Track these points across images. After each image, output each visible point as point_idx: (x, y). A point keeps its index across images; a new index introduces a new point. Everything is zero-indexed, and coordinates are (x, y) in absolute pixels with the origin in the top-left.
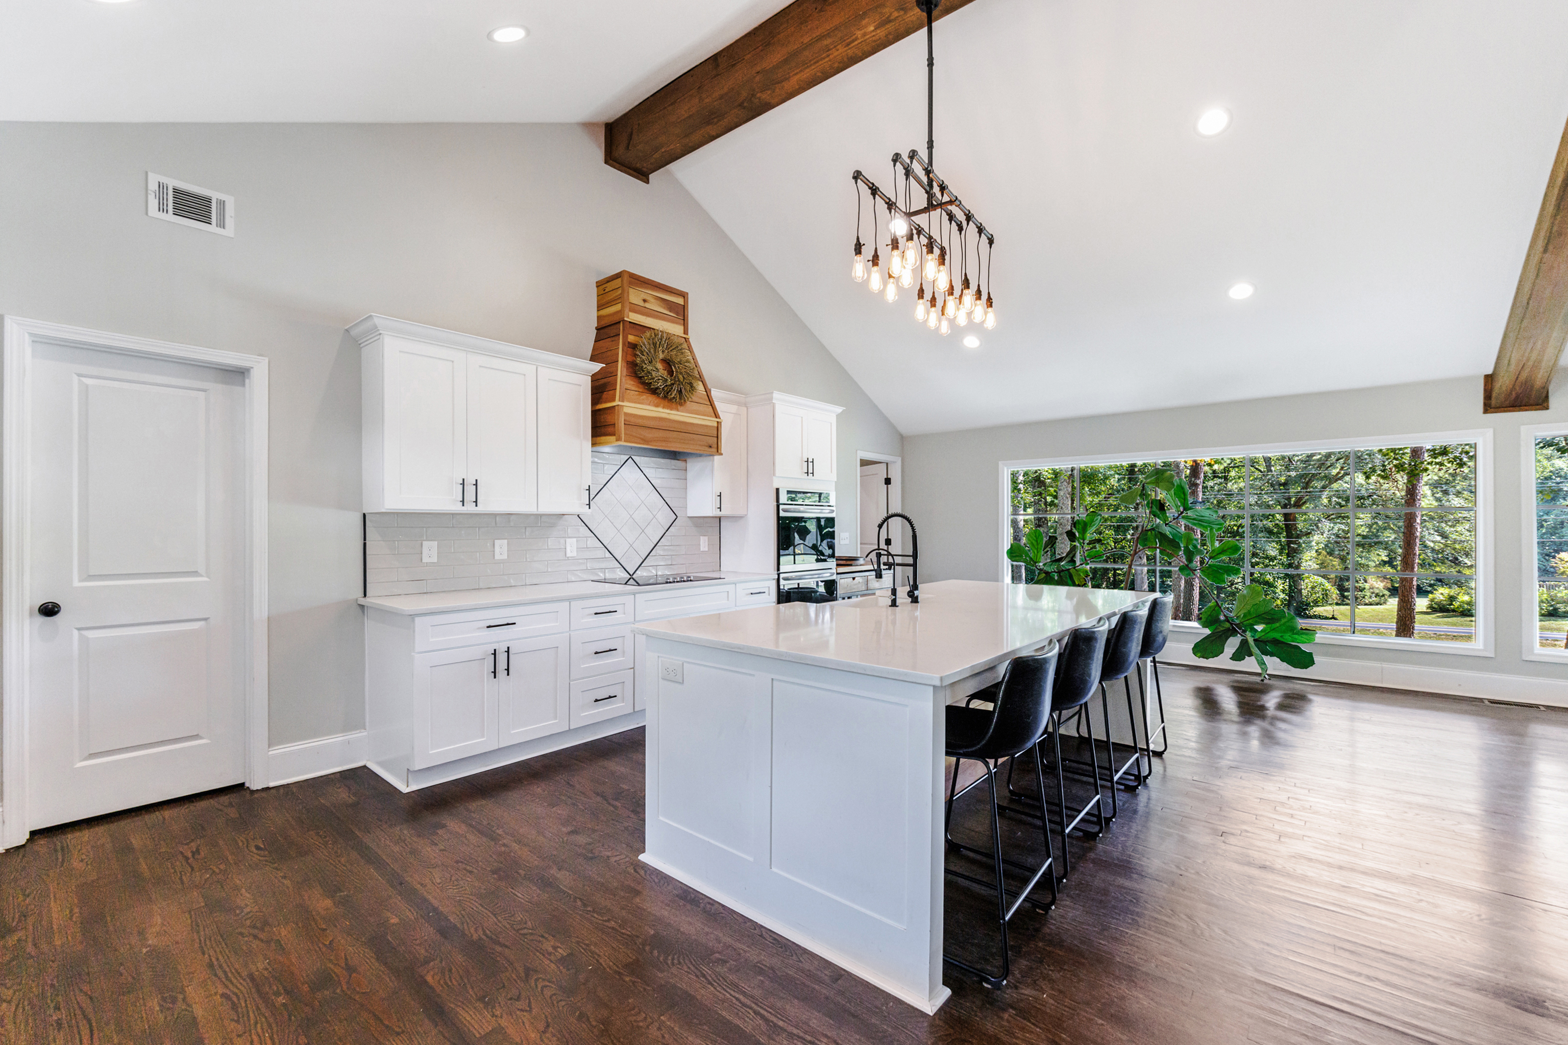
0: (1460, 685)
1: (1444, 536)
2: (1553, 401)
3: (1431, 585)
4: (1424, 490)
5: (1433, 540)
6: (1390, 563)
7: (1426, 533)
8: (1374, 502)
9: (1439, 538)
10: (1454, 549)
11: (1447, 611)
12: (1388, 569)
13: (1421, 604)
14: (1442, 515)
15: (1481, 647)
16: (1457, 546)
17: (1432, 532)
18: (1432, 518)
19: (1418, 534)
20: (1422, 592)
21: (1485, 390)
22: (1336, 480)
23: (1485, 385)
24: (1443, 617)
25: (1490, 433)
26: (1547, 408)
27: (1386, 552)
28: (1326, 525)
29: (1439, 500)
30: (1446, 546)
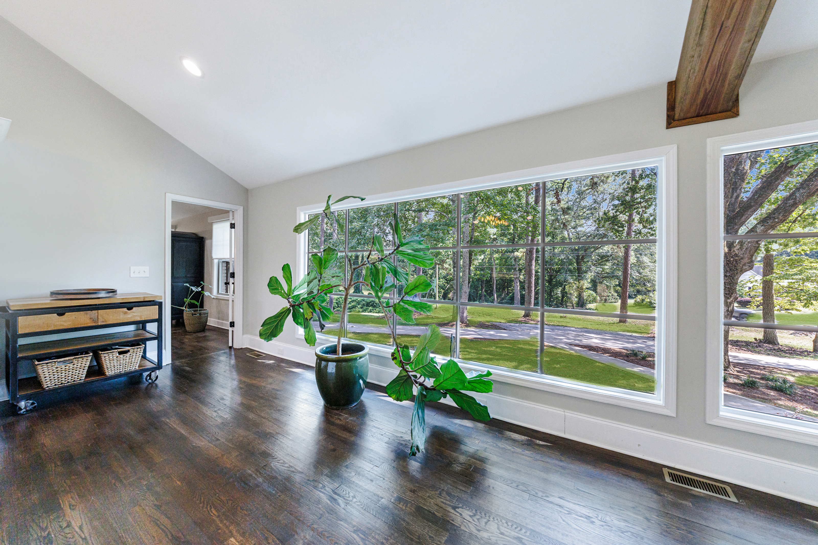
0: (639, 445)
1: (640, 273)
2: (743, 106)
3: (635, 295)
4: (632, 253)
5: (635, 275)
6: (619, 285)
7: (633, 272)
8: (613, 259)
9: (638, 274)
10: (644, 279)
11: (641, 305)
12: (618, 288)
13: (631, 302)
14: (640, 264)
15: (661, 403)
16: (645, 278)
17: (635, 272)
18: (635, 265)
19: (629, 272)
20: (630, 297)
21: (668, 100)
22: (597, 249)
23: (668, 95)
24: (639, 308)
25: (673, 149)
26: (736, 114)
27: (618, 281)
28: (593, 268)
29: (638, 258)
30: (641, 277)
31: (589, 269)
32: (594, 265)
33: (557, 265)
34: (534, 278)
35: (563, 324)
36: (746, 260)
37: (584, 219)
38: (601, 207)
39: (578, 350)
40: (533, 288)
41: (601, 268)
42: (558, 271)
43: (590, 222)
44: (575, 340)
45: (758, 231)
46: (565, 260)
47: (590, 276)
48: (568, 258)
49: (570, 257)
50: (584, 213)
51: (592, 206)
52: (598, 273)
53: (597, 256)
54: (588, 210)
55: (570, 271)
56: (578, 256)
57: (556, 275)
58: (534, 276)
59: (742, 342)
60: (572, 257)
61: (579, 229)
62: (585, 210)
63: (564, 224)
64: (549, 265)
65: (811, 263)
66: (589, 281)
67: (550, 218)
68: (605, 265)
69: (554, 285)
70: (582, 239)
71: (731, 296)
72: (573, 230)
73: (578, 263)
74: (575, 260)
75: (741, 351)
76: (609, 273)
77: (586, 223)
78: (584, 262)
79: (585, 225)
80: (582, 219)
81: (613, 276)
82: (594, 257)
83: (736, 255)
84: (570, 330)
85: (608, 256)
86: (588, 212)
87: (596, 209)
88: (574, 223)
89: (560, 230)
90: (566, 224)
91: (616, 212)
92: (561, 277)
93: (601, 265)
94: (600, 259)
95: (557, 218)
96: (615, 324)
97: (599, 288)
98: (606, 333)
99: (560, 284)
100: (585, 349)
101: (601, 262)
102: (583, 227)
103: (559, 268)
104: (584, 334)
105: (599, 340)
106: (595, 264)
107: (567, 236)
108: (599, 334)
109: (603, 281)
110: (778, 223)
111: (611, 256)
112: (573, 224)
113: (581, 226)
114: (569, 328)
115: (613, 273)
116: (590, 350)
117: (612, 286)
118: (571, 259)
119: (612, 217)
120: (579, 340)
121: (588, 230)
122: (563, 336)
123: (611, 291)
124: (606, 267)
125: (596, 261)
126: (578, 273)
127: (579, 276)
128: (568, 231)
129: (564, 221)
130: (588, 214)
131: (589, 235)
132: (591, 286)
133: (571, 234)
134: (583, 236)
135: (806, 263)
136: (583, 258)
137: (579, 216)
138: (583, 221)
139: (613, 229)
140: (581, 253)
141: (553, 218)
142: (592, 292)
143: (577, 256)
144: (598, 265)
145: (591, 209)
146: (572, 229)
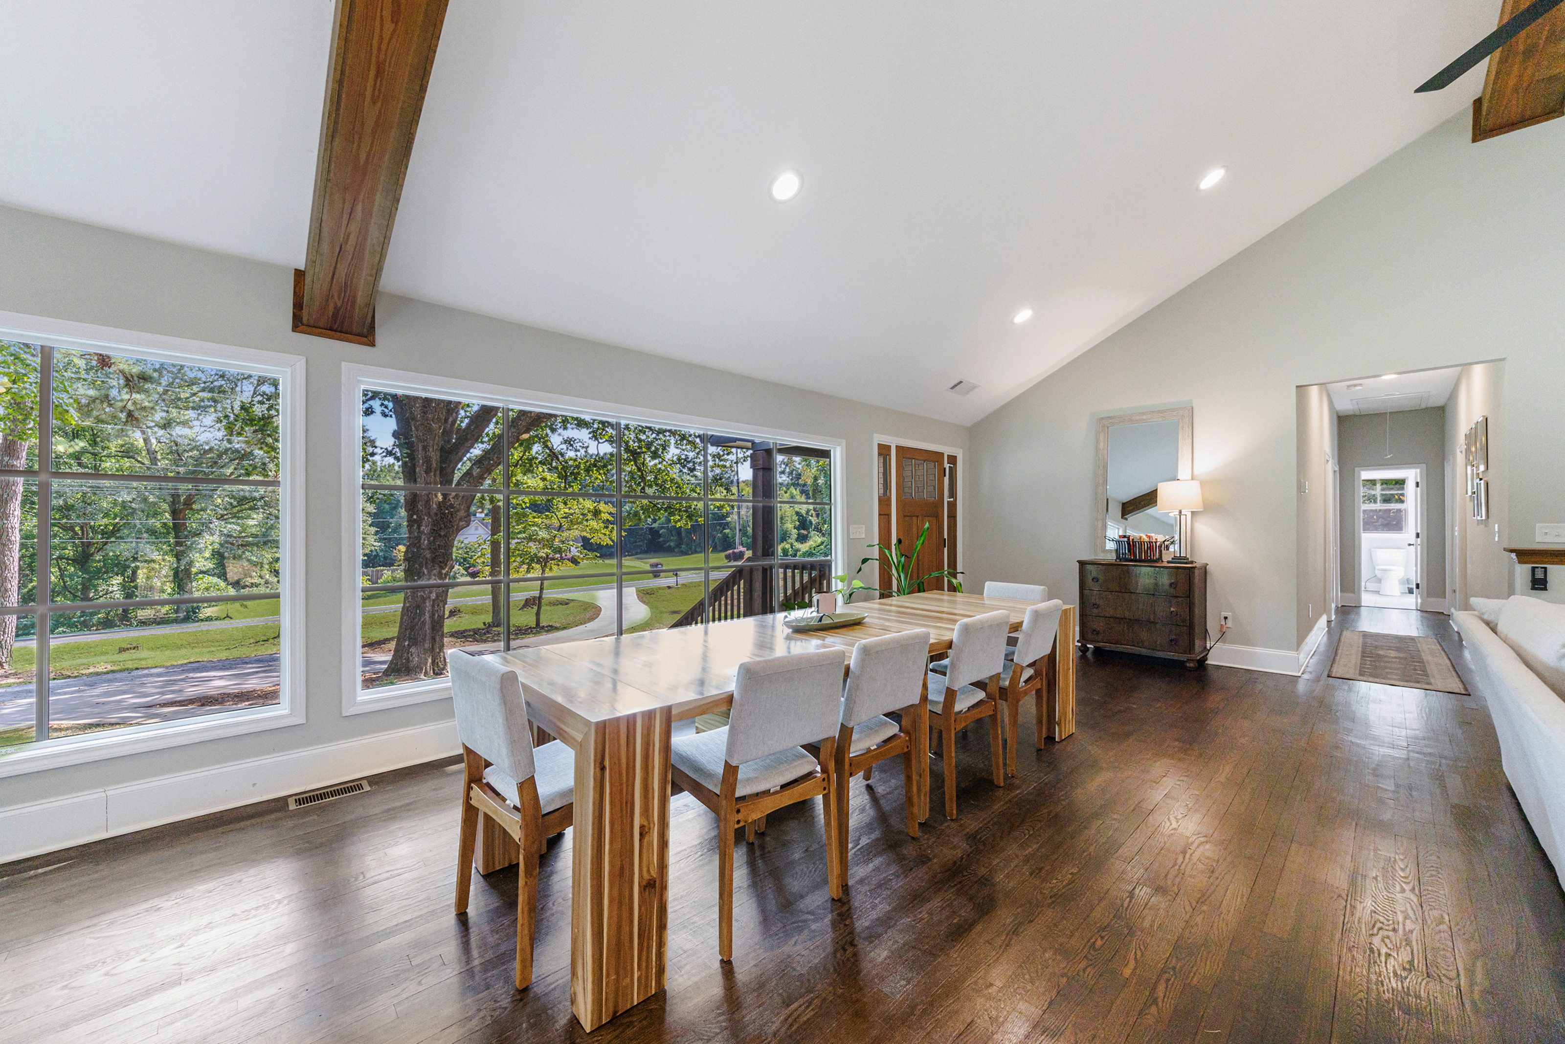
15: (286, 711)
26: (373, 344)
28: (217, 524)
31: (206, 526)
32: (221, 518)
33: (106, 515)
34: (17, 555)
35: (129, 665)
36: (462, 513)
37: (193, 408)
38: (238, 389)
39: (169, 712)
40: (15, 583)
41: (238, 524)
42: (113, 533)
43: (209, 419)
44: (163, 693)
45: (475, 474)
46: (133, 505)
47: (209, 541)
48: (145, 500)
49: (152, 499)
50: (194, 394)
51: (216, 383)
52: (230, 536)
53: (227, 499)
54: (203, 390)
55: (152, 532)
56: (175, 497)
57: (106, 543)
58: (16, 547)
59: (470, 630)
60: (158, 497)
61: (178, 431)
62: (195, 389)
63: (130, 414)
64: (78, 517)
65: (534, 517)
66: (207, 554)
67: (81, 391)
68: (249, 517)
69: (99, 570)
70: (186, 455)
71: (446, 565)
72: (161, 432)
73: (174, 513)
74: (165, 506)
75: (467, 643)
76: (256, 536)
77: (198, 419)
78: (191, 509)
79: (196, 423)
80: (187, 409)
81: (265, 543)
82: (219, 501)
83: (452, 506)
84: (152, 675)
85: (254, 499)
86: (206, 395)
87: (224, 392)
88: (164, 414)
89: (117, 427)
90: (136, 414)
91: (269, 409)
92: (121, 549)
93: (238, 518)
94: (235, 503)
95: (107, 396)
96: (271, 641)
97: (234, 570)
98: (246, 663)
99: (120, 566)
100: (190, 707)
101: (239, 511)
102: (191, 428)
103: (115, 525)
104: (191, 675)
105: (230, 680)
106: (222, 516)
107: (141, 443)
108: (230, 668)
109: (243, 552)
110: (493, 466)
111: (262, 498)
112: (159, 416)
113: (185, 423)
114: (146, 672)
115: (264, 535)
116: (203, 705)
117: (265, 561)
118: (155, 504)
119: (260, 419)
120: (173, 692)
121: (202, 438)
122: (125, 693)
123: (263, 573)
124: (251, 522)
125: (226, 509)
126: (176, 537)
127: (178, 544)
128: (143, 432)
129: (130, 406)
130: (202, 400)
131: (207, 448)
132: (212, 566)
133: (154, 441)
134: (191, 450)
135: (530, 518)
136: (189, 503)
137: (179, 399)
138: (191, 414)
139: (262, 443)
140: (185, 488)
141: (92, 393)
142: (215, 580)
143: (173, 496)
144: (232, 518)
145: (211, 390)
146: (156, 429)
